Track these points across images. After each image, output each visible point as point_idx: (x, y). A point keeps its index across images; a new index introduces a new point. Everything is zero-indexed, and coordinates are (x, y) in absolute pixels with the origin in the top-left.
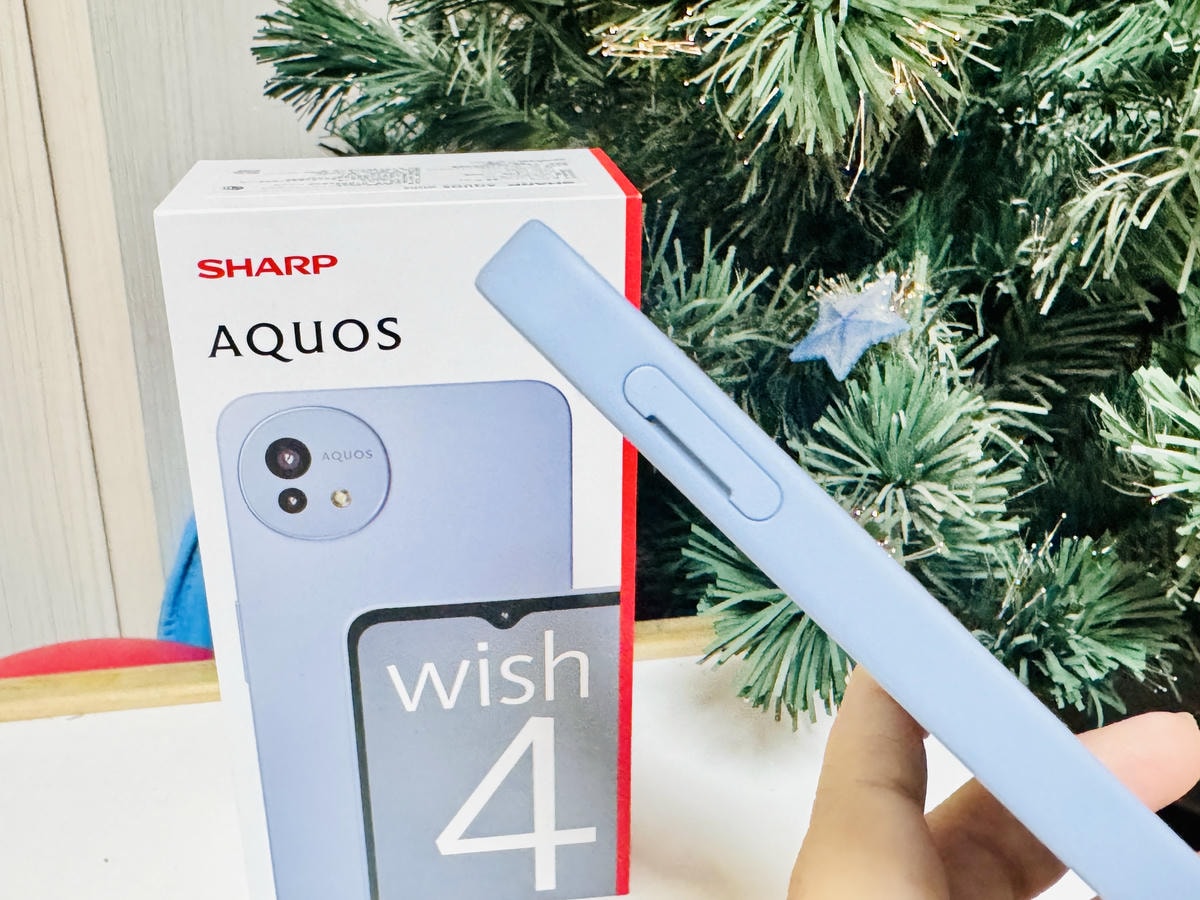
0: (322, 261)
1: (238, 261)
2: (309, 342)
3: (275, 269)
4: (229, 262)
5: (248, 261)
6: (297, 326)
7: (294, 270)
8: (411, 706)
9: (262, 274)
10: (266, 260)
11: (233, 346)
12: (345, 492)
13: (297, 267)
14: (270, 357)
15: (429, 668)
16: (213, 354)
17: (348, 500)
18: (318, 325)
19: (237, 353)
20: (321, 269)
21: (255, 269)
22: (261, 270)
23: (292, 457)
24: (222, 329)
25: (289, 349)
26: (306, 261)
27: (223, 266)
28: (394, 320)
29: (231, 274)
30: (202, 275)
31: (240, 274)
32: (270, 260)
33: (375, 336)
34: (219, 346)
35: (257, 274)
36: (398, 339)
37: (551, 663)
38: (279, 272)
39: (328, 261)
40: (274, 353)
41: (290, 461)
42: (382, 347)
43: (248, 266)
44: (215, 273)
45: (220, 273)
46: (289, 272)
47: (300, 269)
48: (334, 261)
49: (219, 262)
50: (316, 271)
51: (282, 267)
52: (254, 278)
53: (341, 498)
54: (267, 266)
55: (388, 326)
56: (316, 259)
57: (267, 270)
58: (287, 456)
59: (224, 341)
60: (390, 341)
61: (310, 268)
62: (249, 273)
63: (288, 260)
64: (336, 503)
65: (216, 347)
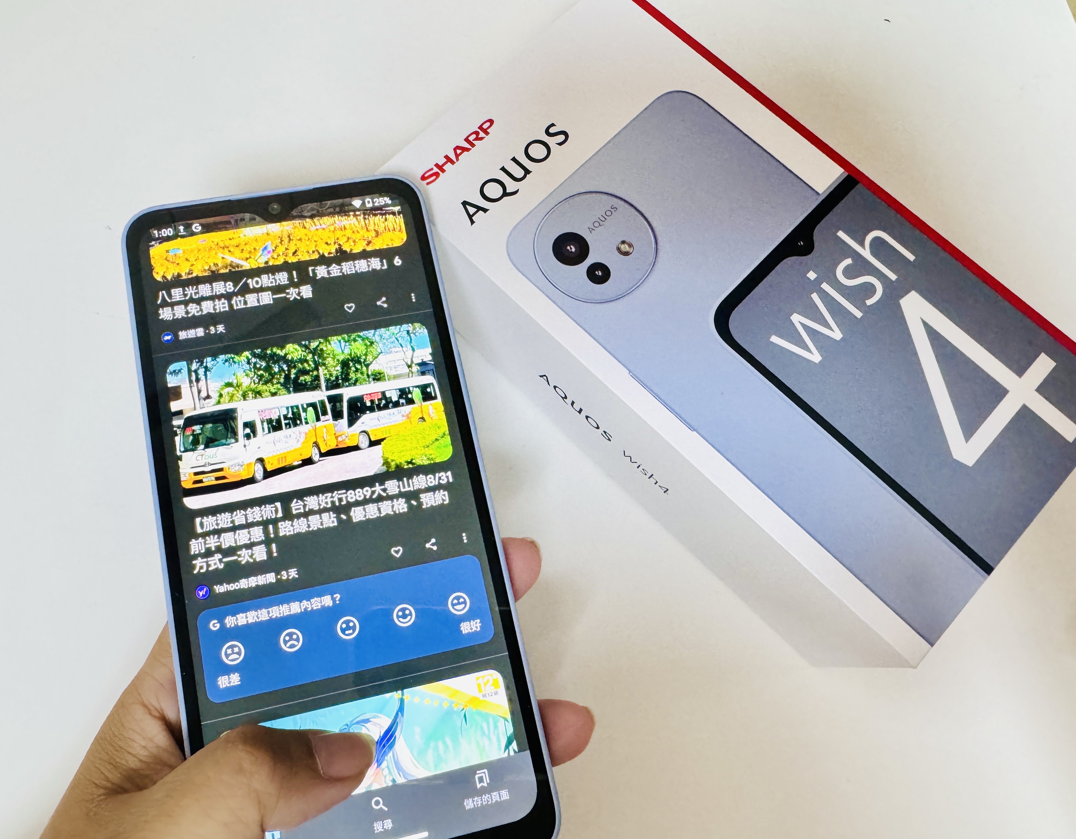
0: (485, 126)
1: (441, 161)
2: (519, 173)
3: (464, 149)
4: (437, 165)
5: (446, 157)
6: (503, 169)
7: (474, 142)
8: (816, 357)
9: (460, 158)
10: (455, 149)
11: (479, 208)
12: (623, 242)
13: (475, 140)
14: (505, 198)
15: (796, 318)
16: (472, 222)
17: (630, 245)
18: (514, 160)
19: (485, 210)
20: (488, 130)
21: (454, 158)
22: (457, 156)
23: (572, 246)
24: (465, 204)
25: (511, 186)
26: (477, 133)
27: (436, 170)
28: (553, 125)
29: (443, 171)
30: (428, 184)
31: (448, 167)
32: (457, 148)
33: (552, 141)
34: (471, 214)
35: (457, 160)
36: (565, 133)
37: (866, 253)
38: (468, 150)
39: (488, 124)
40: (505, 194)
41: (573, 250)
42: (560, 144)
43: (448, 159)
44: (434, 177)
45: (437, 175)
46: (473, 145)
47: (477, 139)
48: (491, 122)
49: (432, 169)
50: (487, 133)
51: (467, 145)
52: (457, 163)
53: (625, 248)
54: (459, 151)
55: (552, 130)
56: (481, 127)
57: (461, 154)
58: (568, 248)
59: (472, 210)
60: (561, 138)
61: (482, 134)
62: (453, 162)
63: (467, 140)
64: (626, 254)
65: (470, 217)
